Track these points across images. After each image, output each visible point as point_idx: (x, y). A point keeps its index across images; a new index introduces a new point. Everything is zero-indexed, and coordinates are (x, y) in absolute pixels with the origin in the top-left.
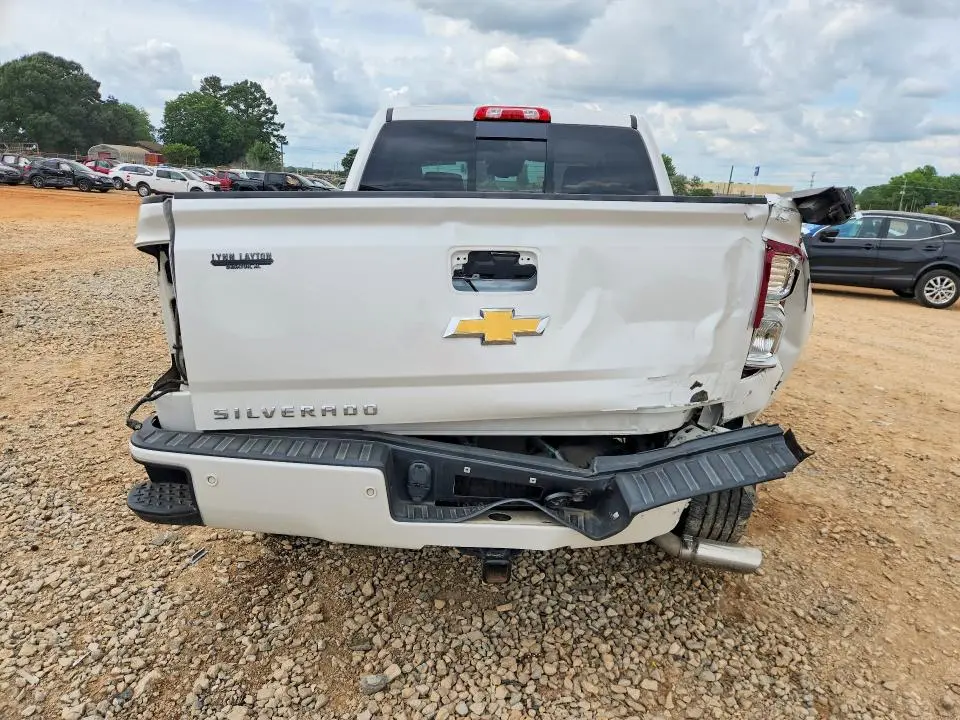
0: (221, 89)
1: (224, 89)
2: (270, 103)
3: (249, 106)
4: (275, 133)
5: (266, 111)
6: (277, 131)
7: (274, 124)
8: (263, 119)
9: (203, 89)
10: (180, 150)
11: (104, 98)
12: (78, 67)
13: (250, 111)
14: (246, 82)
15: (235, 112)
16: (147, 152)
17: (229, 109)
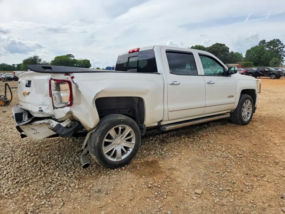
0: (265, 43)
1: (266, 43)
2: (282, 44)
3: (274, 47)
4: (283, 54)
5: (280, 48)
6: (284, 53)
7: (283, 51)
8: (279, 50)
9: (259, 44)
10: (248, 63)
11: (230, 52)
12: (224, 45)
13: (275, 48)
14: (275, 39)
15: (269, 50)
16: (239, 65)
17: (267, 49)
